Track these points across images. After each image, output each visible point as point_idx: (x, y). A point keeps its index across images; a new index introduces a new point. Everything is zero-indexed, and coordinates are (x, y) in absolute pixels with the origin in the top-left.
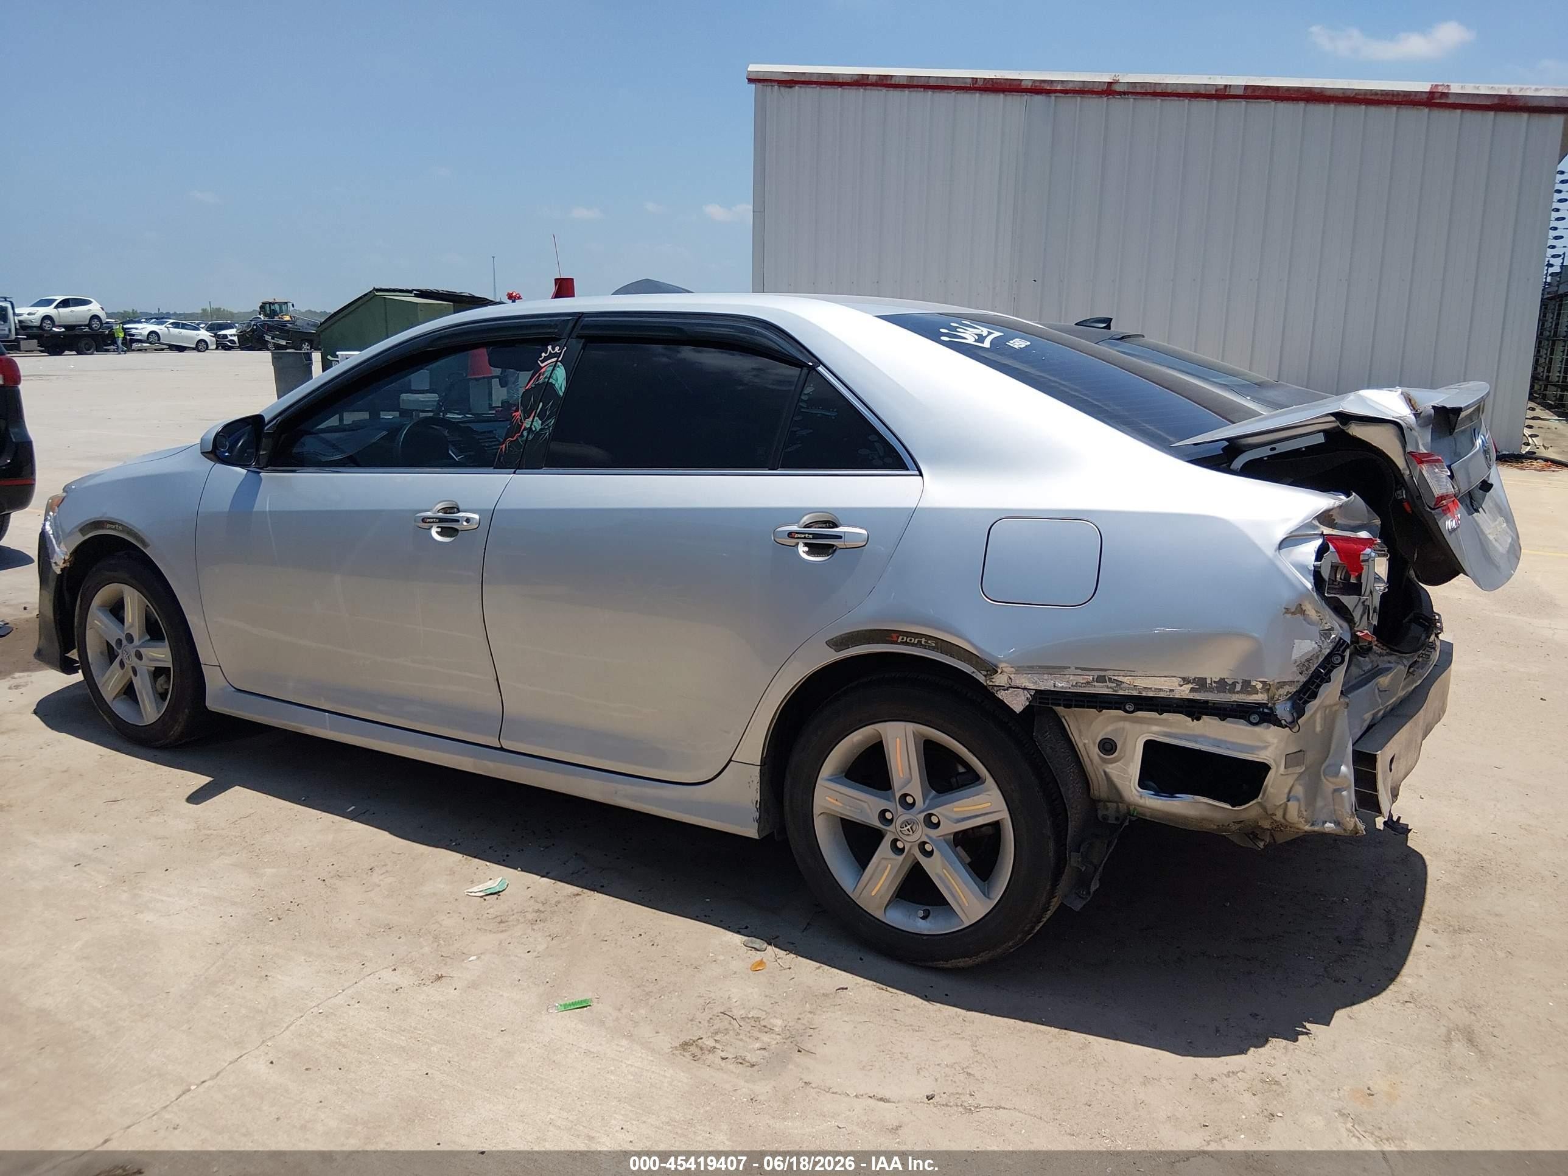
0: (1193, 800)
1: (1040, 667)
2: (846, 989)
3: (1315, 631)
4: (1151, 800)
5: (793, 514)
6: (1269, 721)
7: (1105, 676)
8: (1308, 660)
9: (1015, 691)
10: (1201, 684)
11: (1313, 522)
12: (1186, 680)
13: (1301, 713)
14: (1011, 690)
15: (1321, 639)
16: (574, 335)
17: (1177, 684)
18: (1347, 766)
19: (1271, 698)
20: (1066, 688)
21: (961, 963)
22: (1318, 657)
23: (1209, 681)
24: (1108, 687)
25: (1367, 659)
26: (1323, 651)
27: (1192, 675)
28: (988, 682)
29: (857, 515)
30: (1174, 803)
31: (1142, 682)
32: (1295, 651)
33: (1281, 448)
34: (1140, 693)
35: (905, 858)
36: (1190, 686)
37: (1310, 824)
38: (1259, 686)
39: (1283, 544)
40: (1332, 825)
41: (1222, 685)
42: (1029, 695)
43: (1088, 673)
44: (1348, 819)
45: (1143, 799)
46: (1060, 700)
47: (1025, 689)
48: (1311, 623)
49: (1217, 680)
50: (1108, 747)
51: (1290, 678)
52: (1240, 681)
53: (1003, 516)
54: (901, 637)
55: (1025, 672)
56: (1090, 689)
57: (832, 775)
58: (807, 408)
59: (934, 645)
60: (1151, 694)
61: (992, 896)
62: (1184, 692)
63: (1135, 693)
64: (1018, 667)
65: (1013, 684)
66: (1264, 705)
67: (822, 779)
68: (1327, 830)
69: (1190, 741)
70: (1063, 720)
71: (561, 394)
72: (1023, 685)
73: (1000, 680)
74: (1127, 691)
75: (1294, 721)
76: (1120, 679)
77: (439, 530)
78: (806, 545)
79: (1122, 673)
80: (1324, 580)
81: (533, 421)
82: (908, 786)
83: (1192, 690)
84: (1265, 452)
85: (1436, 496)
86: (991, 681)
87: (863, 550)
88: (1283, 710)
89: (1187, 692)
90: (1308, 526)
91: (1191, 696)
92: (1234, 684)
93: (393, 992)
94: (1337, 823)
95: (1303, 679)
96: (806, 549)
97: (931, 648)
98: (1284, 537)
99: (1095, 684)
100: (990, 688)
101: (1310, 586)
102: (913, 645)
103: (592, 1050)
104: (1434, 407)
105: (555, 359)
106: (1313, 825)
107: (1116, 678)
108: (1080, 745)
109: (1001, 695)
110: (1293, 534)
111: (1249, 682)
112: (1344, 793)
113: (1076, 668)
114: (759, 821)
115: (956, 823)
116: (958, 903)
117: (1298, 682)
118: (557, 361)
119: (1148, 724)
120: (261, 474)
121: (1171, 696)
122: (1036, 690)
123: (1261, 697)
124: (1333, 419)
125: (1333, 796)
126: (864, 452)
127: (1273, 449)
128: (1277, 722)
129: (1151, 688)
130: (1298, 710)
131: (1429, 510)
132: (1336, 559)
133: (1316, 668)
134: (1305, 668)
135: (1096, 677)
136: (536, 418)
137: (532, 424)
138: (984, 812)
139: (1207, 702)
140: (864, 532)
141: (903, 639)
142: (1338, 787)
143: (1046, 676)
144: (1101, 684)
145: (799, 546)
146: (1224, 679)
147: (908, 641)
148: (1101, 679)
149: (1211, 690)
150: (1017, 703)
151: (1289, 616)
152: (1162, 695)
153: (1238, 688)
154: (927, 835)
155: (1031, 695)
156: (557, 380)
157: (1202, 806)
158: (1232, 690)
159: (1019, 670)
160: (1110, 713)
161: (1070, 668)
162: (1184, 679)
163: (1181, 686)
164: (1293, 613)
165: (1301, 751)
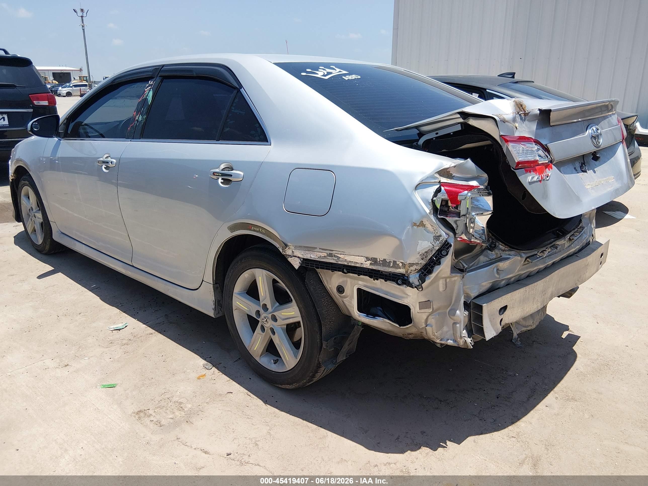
0: (383, 321)
1: (304, 247)
2: (232, 393)
3: (431, 237)
4: (364, 318)
5: (217, 163)
6: (405, 284)
7: (332, 253)
8: (426, 252)
9: (295, 258)
10: (374, 261)
11: (435, 175)
12: (368, 259)
13: (423, 281)
14: (293, 258)
15: (434, 241)
16: (158, 76)
17: (364, 260)
18: (460, 311)
19: (407, 272)
20: (316, 258)
21: (288, 387)
22: (432, 251)
23: (378, 260)
24: (334, 260)
25: (493, 252)
26: (435, 248)
27: (370, 256)
28: (284, 253)
29: (242, 165)
30: (374, 321)
31: (349, 258)
32: (419, 247)
33: (441, 133)
34: (348, 263)
35: (265, 334)
36: (370, 262)
37: (439, 340)
38: (401, 265)
39: (417, 187)
40: (452, 341)
41: (385, 263)
42: (300, 261)
43: (325, 251)
44: (459, 339)
45: (360, 318)
46: (314, 264)
47: (298, 257)
48: (428, 232)
49: (382, 260)
50: (340, 289)
51: (417, 262)
52: (392, 261)
53: (298, 167)
54: (253, 227)
55: (298, 249)
56: (326, 260)
57: (239, 292)
58: (234, 110)
59: (264, 232)
60: (353, 265)
61: (297, 358)
62: (367, 265)
63: (346, 264)
64: (296, 246)
65: (294, 255)
66: (403, 275)
67: (235, 293)
68: (449, 344)
69: (376, 291)
70: (319, 274)
71: (150, 104)
72: (298, 256)
73: (288, 252)
74: (342, 262)
75: (420, 285)
76: (339, 255)
77: (106, 166)
78: (222, 179)
79: (339, 253)
80: (438, 208)
81: (139, 117)
82: (265, 301)
83: (371, 264)
84: (432, 136)
85: (516, 162)
86: (285, 252)
87: (241, 183)
88: (414, 279)
89: (369, 265)
90: (432, 177)
91: (371, 267)
92: (390, 262)
93: (44, 370)
94: (455, 341)
95: (424, 262)
96: (222, 181)
97: (263, 234)
98: (419, 183)
99: (328, 257)
100: (285, 256)
101: (428, 211)
102: (257, 231)
103: (99, 408)
104: (540, 110)
105: (150, 87)
106: (441, 340)
107: (337, 255)
108: (328, 288)
109: (289, 259)
110: (423, 181)
111: (396, 262)
112: (458, 325)
113: (320, 249)
114: (215, 309)
115: (283, 320)
116: (285, 358)
117: (420, 264)
118: (150, 88)
119: (357, 280)
120: (61, 141)
121: (362, 267)
122: (303, 258)
123: (402, 271)
124: (459, 116)
125: (453, 326)
126: (253, 132)
127: (437, 134)
128: (410, 285)
129: (353, 261)
130: (422, 279)
131: (513, 170)
132: (446, 197)
133: (431, 257)
134: (424, 257)
135: (328, 254)
136: (140, 115)
137: (138, 118)
138: (293, 317)
139: (379, 271)
140: (242, 173)
141: (253, 228)
142: (455, 322)
143: (307, 252)
144: (331, 258)
145: (219, 179)
146: (386, 259)
147: (255, 229)
148: (330, 255)
149: (379, 265)
150: (296, 264)
151: (415, 227)
152: (358, 265)
153: (391, 265)
154: (272, 325)
155: (301, 261)
156: (149, 97)
157: (389, 325)
158: (389, 266)
159: (296, 247)
160: (338, 273)
161: (317, 248)
162: (367, 258)
163: (366, 261)
164: (418, 226)
165: (429, 301)
